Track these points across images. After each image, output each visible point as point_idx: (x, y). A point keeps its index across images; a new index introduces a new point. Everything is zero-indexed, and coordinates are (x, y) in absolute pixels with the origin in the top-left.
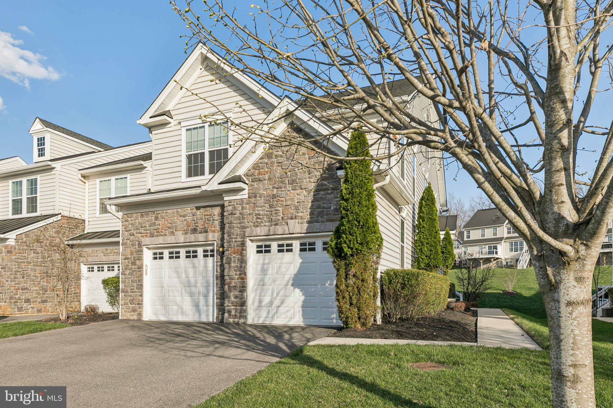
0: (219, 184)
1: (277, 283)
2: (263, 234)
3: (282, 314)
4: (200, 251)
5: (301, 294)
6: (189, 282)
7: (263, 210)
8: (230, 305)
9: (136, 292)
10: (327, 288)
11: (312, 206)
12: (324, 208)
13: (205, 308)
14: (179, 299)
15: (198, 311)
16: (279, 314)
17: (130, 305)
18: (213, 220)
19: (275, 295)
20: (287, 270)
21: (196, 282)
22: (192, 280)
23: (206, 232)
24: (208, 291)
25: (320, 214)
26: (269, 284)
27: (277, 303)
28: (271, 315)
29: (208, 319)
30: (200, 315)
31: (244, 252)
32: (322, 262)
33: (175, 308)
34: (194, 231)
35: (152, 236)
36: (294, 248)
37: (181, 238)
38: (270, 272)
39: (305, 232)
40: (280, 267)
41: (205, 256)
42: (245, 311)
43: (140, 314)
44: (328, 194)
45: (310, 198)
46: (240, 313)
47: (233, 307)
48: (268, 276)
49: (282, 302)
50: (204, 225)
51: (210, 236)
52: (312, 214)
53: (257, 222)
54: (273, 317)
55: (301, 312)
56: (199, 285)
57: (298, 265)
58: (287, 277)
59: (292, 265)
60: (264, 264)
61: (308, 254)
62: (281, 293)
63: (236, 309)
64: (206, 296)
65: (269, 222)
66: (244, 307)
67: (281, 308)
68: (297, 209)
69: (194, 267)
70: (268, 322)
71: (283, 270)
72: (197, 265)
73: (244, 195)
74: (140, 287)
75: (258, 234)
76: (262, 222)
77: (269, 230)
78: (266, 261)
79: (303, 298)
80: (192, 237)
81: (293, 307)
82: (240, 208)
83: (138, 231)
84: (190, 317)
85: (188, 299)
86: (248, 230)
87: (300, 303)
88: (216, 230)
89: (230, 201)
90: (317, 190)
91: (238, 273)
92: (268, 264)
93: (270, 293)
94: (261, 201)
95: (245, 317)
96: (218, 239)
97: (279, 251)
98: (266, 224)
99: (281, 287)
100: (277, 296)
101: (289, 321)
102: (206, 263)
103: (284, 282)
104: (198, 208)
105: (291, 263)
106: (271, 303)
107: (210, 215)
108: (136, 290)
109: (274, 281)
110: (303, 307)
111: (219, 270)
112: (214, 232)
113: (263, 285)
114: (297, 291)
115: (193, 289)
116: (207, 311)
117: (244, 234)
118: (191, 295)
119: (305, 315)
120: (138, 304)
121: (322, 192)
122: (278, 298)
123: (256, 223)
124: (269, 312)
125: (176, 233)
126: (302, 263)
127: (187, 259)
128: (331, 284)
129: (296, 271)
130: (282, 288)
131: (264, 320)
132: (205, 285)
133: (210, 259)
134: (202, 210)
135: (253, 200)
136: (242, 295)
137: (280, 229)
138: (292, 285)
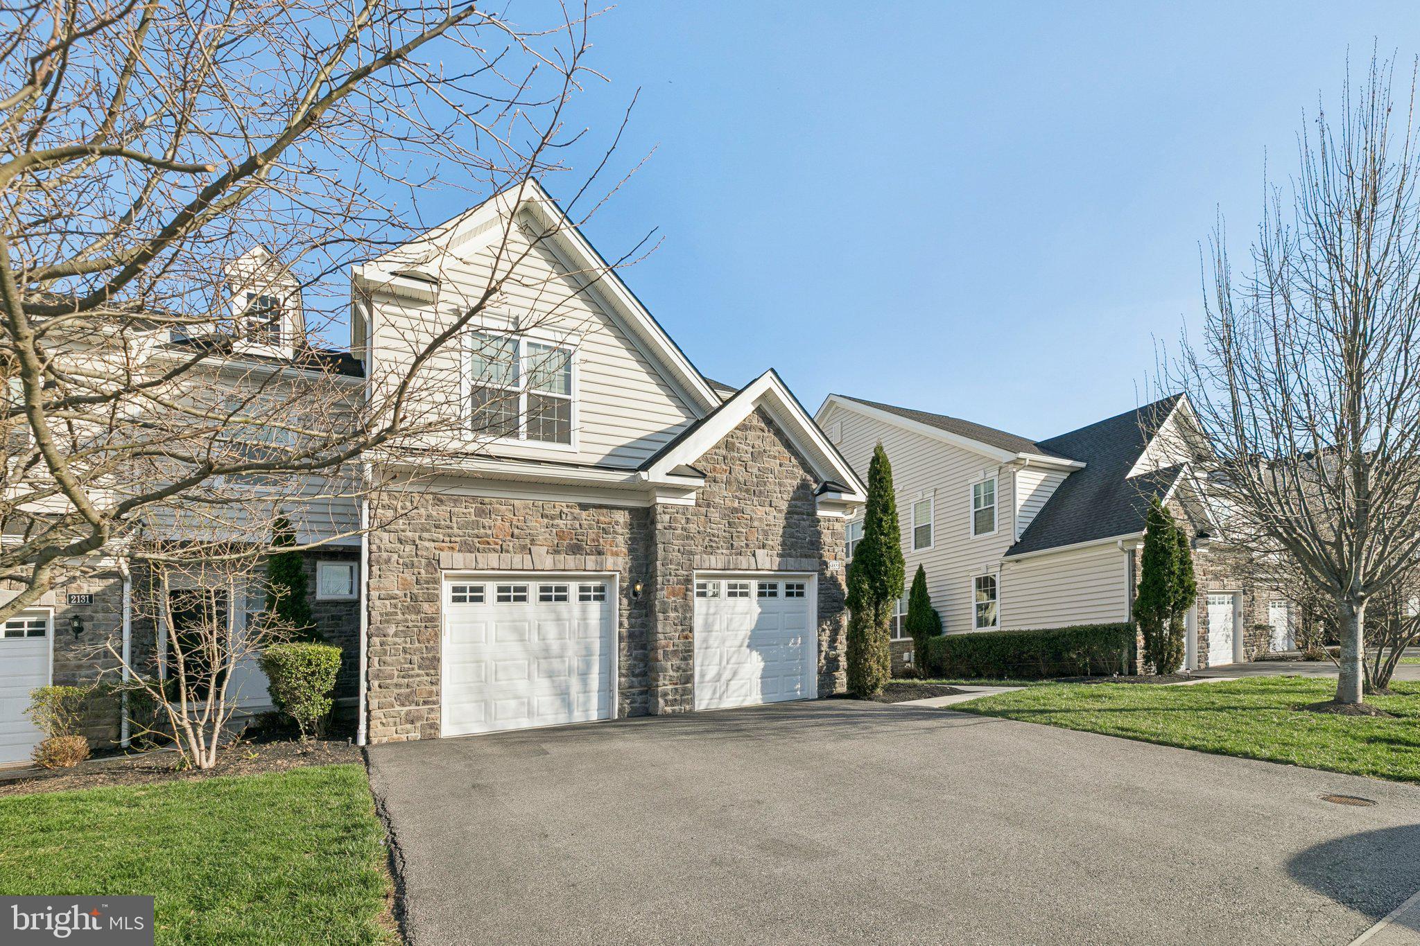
0: (667, 474)
1: (728, 644)
2: (719, 566)
3: (734, 691)
4: (573, 588)
5: (760, 658)
6: (546, 650)
7: (719, 527)
8: (666, 682)
9: (418, 675)
10: (791, 648)
11: (784, 533)
12: (797, 538)
13: (582, 698)
14: (522, 685)
15: (568, 705)
16: (730, 692)
17: (398, 708)
18: (615, 532)
19: (724, 663)
20: (741, 625)
21: (563, 648)
22: (555, 647)
23: (600, 553)
24: (588, 665)
25: (793, 546)
26: (716, 645)
27: (726, 675)
28: (718, 695)
29: (587, 716)
30: (570, 712)
31: (690, 593)
32: (785, 613)
33: (513, 703)
34: (576, 549)
35: (467, 548)
37: (545, 560)
38: (717, 627)
40: (731, 620)
41: (582, 598)
42: (691, 692)
43: (435, 726)
44: (804, 520)
45: (781, 522)
46: (682, 695)
47: (670, 687)
48: (714, 634)
49: (735, 674)
50: (598, 541)
51: (610, 562)
52: (783, 544)
53: (711, 546)
54: (720, 698)
55: (760, 685)
56: (570, 653)
57: (755, 617)
58: (740, 638)
59: (748, 616)
60: (707, 614)
61: (767, 599)
62: (733, 661)
63: (676, 689)
64: (584, 675)
65: (728, 549)
66: (689, 685)
67: (732, 682)
68: (766, 533)
69: (558, 619)
70: (713, 707)
71: (735, 625)
72: (565, 615)
73: (689, 500)
74: (433, 663)
75: (712, 566)
76: (718, 548)
77: (729, 562)
78: (712, 611)
79: (762, 665)
80: (571, 561)
81: (750, 679)
82: (683, 521)
84: (549, 715)
85: (543, 684)
86: (697, 557)
87: (759, 673)
88: (621, 551)
89: (665, 506)
90: (790, 513)
91: (680, 628)
92: (714, 614)
93: (717, 660)
94: (715, 515)
95: (692, 701)
96: (625, 569)
97: (730, 594)
98: (724, 551)
99: (733, 649)
100: (728, 663)
102: (584, 611)
103: (737, 643)
104: (583, 507)
105: (747, 613)
106: (718, 677)
107: (610, 523)
108: (417, 671)
109: (723, 641)
110: (762, 678)
111: (626, 624)
112: (616, 554)
113: (706, 648)
114: (755, 654)
115: (556, 664)
116: (587, 702)
117: (691, 565)
118: (551, 675)
119: (764, 690)
120: (425, 703)
121: (796, 516)
122: (730, 666)
123: (709, 549)
124: (714, 692)
125: (534, 549)
126: (760, 613)
127: (544, 603)
128: (795, 643)
129: (753, 627)
130: (734, 652)
131: (708, 704)
132: (584, 653)
133: (594, 607)
134: (592, 511)
135: (703, 510)
136: (688, 664)
137: (744, 561)
138: (748, 646)
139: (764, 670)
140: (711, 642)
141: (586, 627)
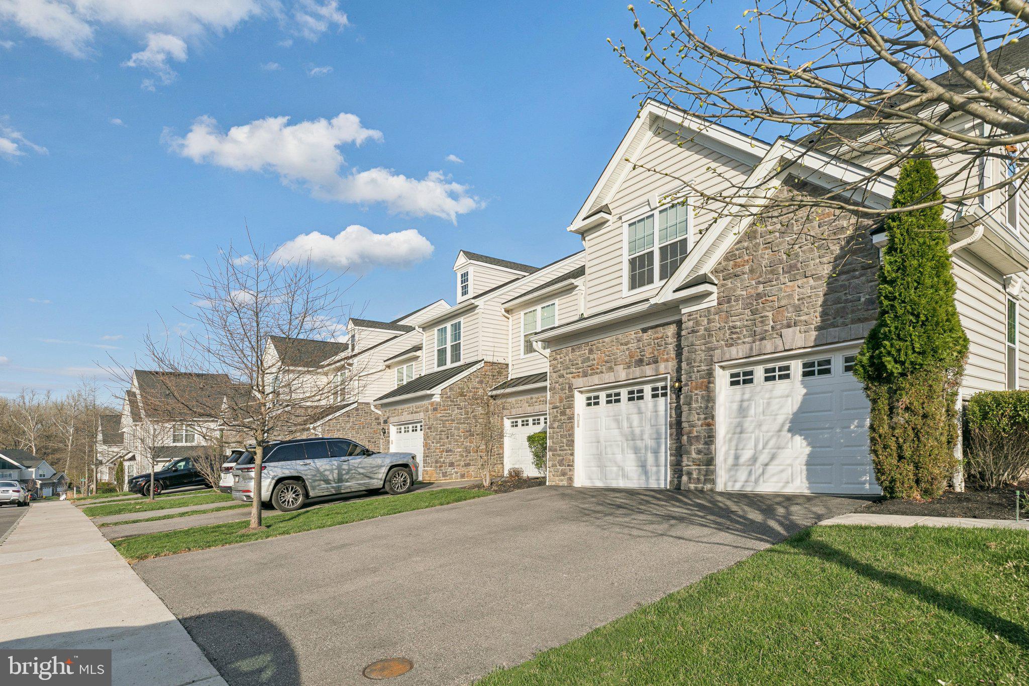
0: (674, 291)
1: (765, 428)
2: (741, 355)
3: (773, 475)
4: (647, 389)
5: (805, 443)
6: (633, 433)
7: (741, 318)
8: (689, 463)
9: (566, 450)
10: (853, 432)
11: (825, 302)
12: (846, 301)
13: (654, 469)
14: (619, 457)
15: (646, 473)
16: (766, 476)
17: (558, 467)
18: (666, 344)
19: (760, 446)
20: (780, 408)
21: (642, 433)
22: (637, 431)
23: (656, 362)
24: (659, 445)
25: (837, 313)
26: (750, 430)
27: (763, 458)
28: (753, 478)
29: (659, 484)
30: (647, 479)
31: (712, 385)
32: (843, 391)
33: (615, 469)
34: (640, 362)
35: (585, 375)
36: (792, 372)
37: (622, 374)
38: (752, 412)
39: (812, 344)
40: (769, 404)
41: (655, 396)
42: (713, 472)
43: (571, 479)
44: (855, 277)
45: (822, 290)
46: (705, 476)
47: (694, 467)
48: (749, 419)
49: (773, 457)
50: (653, 353)
51: (662, 367)
52: (824, 314)
53: (732, 338)
54: (756, 481)
55: (805, 473)
56: (646, 436)
57: (799, 399)
58: (781, 419)
59: (790, 399)
60: (742, 401)
61: (817, 379)
62: (772, 443)
63: (699, 469)
64: (656, 452)
65: (751, 336)
66: (712, 467)
67: (769, 467)
68: (798, 309)
69: (640, 412)
70: (748, 489)
71: (774, 407)
72: (643, 409)
73: (712, 302)
74: (571, 443)
75: (734, 357)
76: (739, 338)
77: (751, 349)
78: (747, 396)
79: (808, 450)
80: (636, 372)
81: (791, 465)
82: (706, 322)
83: (568, 371)
84: (633, 480)
85: (631, 456)
86: (718, 352)
87: (803, 458)
88: (670, 357)
89: (690, 314)
90: (834, 275)
91: (702, 416)
92: (749, 400)
93: (752, 444)
94: (738, 307)
95: (713, 482)
96: (673, 370)
97: (767, 379)
98: (746, 340)
99: (770, 434)
100: (764, 448)
101: (784, 487)
102: (655, 406)
103: (776, 427)
104: (644, 330)
105: (787, 396)
106: (754, 459)
107: (662, 338)
108: (566, 448)
109: (760, 425)
110: (808, 464)
111: (674, 415)
112: (667, 360)
113: (741, 433)
114: (798, 439)
115: (639, 443)
116: (658, 472)
117: (712, 360)
118: (636, 450)
119: (812, 477)
120: (569, 466)
121: (844, 277)
122: (766, 451)
123: (730, 341)
124: (750, 473)
125: (615, 368)
126: (806, 394)
127: (630, 402)
128: (860, 426)
129: (795, 409)
130: (772, 437)
131: (743, 486)
132: (654, 436)
133: (661, 400)
134: (650, 332)
135: (725, 307)
136: (708, 449)
137: (768, 346)
138: (789, 430)
139: (809, 456)
140: (746, 425)
141: (657, 416)
